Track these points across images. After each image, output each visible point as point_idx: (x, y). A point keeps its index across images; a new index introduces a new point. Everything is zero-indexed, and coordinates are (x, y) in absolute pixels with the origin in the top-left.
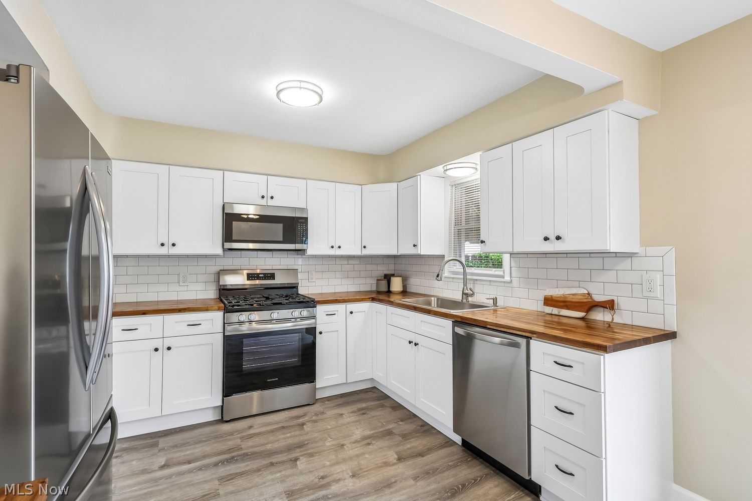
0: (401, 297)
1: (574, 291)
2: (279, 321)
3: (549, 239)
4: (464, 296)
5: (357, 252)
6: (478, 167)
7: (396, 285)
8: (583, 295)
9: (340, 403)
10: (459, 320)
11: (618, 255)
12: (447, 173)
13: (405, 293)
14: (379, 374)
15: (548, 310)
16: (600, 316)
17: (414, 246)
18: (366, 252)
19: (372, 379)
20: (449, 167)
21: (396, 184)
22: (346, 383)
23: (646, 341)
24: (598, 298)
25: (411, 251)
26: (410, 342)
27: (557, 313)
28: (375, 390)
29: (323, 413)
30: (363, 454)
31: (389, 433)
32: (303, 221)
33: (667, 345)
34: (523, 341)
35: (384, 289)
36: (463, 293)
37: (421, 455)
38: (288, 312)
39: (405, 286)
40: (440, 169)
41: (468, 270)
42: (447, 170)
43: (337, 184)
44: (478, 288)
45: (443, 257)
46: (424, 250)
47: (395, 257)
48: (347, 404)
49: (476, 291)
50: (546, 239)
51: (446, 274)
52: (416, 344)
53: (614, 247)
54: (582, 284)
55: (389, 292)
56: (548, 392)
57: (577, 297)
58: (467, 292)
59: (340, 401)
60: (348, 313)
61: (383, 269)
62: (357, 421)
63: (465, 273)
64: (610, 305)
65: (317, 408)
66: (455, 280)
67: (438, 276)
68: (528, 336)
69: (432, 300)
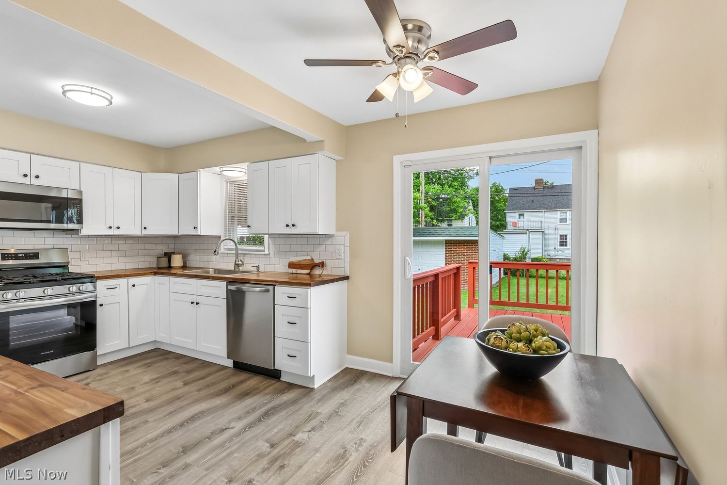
0: (182, 270)
1: (304, 258)
2: (53, 296)
3: (289, 226)
4: (236, 266)
5: (137, 232)
6: (247, 171)
7: (177, 260)
8: (309, 260)
9: (124, 364)
10: (231, 280)
11: (326, 236)
12: (223, 172)
13: (184, 267)
14: (162, 335)
15: (291, 270)
16: (317, 271)
17: (195, 228)
18: (145, 233)
19: (155, 341)
20: (224, 169)
21: (177, 175)
22: (129, 348)
23: (333, 281)
24: (317, 261)
25: (192, 232)
26: (192, 303)
27: (295, 272)
28: (158, 350)
29: (107, 373)
30: (154, 388)
31: (175, 373)
32: (78, 202)
33: (344, 283)
34: (271, 288)
35: (166, 265)
36: (235, 264)
37: (203, 378)
38: (64, 288)
39: (185, 262)
40: (217, 169)
41: (239, 247)
42: (222, 171)
43: (114, 169)
44: (247, 260)
45: (220, 237)
46: (203, 231)
47: (175, 237)
48: (131, 363)
49: (245, 262)
50: (287, 226)
51: (222, 251)
52: (197, 304)
53: (321, 231)
54: (309, 253)
55: (170, 267)
56: (284, 315)
57: (306, 261)
58: (238, 263)
59: (124, 363)
60: (130, 285)
61: (162, 249)
62: (144, 372)
63: (237, 249)
64: (322, 265)
65: (98, 371)
66: (229, 255)
67: (215, 252)
68: (274, 284)
69: (210, 271)
